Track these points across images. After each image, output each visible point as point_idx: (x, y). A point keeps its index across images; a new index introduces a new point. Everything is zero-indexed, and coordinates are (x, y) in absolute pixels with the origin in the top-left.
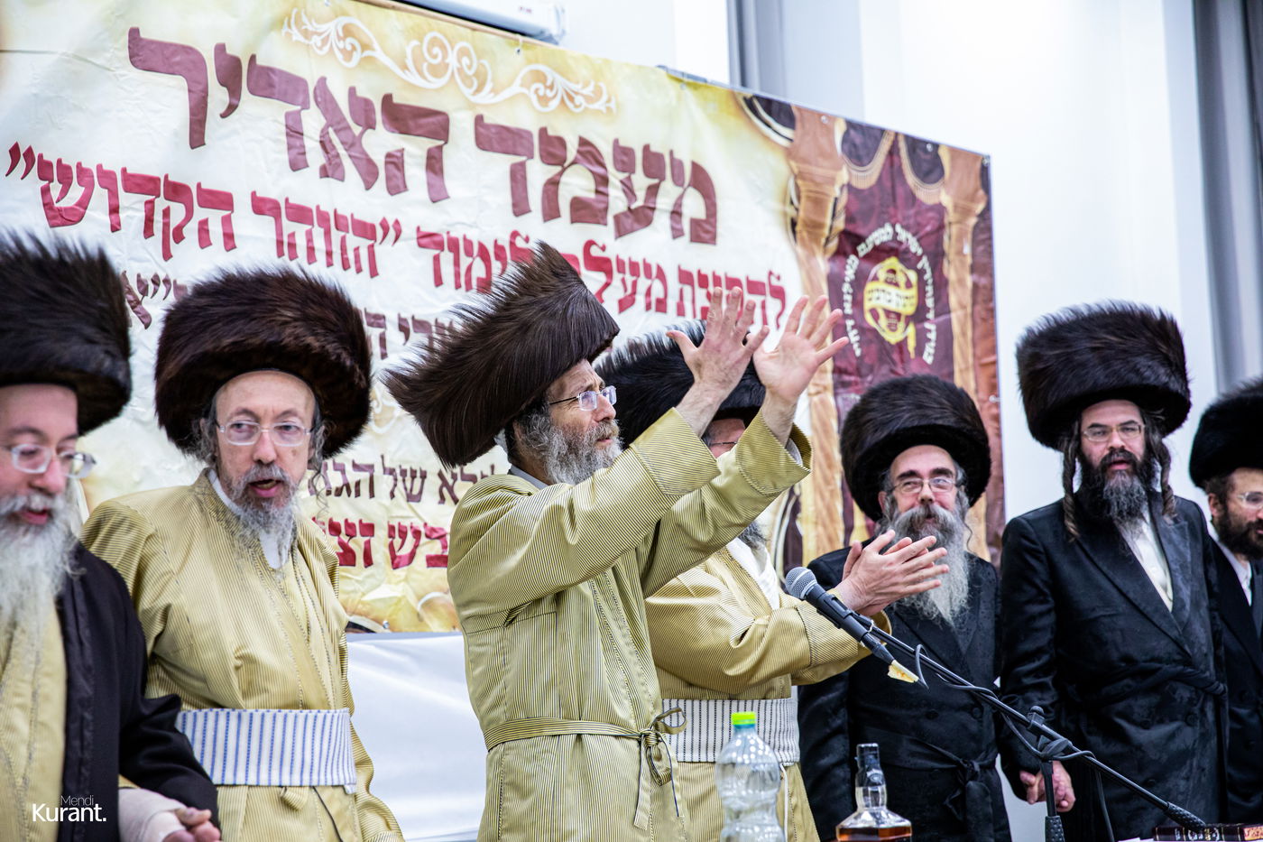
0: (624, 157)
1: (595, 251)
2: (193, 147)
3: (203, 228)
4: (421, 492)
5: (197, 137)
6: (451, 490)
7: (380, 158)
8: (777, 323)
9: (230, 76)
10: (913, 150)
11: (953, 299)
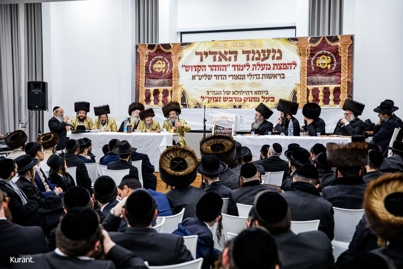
0: (263, 51)
1: (258, 64)
2: (201, 62)
3: (203, 69)
4: (230, 94)
5: (202, 60)
6: (234, 93)
7: (228, 58)
8: (294, 68)
9: (206, 54)
10: (330, 38)
11: (342, 59)
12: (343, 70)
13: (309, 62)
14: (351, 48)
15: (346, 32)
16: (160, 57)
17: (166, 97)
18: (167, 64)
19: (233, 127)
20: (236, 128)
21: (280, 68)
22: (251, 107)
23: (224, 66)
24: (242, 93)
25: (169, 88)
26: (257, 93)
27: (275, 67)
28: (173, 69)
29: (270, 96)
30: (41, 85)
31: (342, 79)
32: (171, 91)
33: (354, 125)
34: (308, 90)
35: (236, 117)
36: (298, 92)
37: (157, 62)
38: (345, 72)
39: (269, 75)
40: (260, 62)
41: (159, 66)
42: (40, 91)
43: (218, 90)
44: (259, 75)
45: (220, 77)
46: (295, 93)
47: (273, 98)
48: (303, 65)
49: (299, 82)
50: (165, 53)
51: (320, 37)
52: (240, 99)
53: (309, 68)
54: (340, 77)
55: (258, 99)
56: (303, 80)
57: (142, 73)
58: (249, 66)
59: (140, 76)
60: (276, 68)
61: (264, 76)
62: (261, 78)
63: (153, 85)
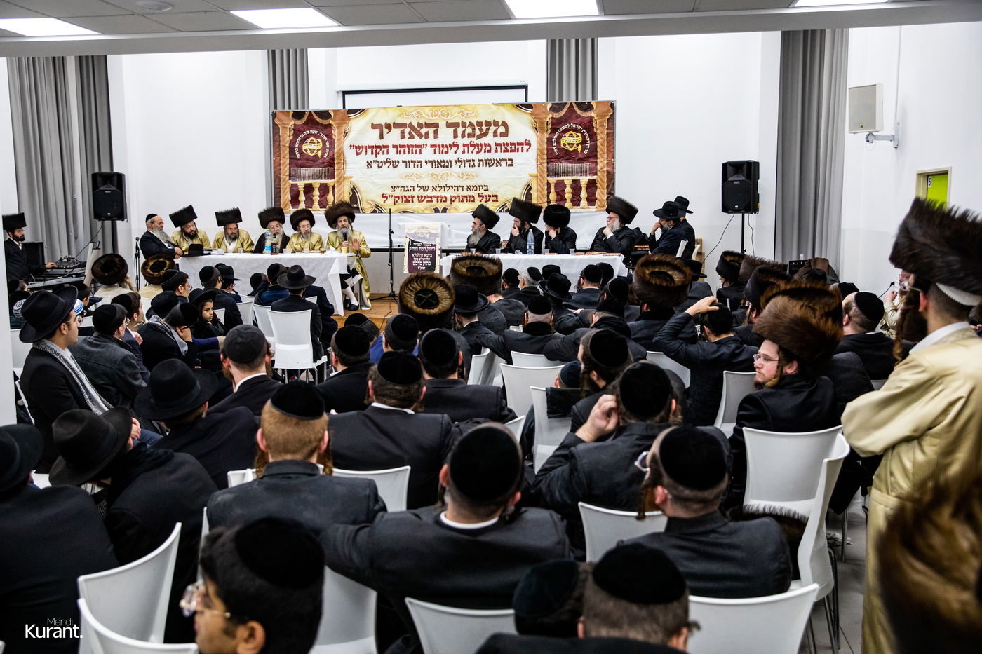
0: (480, 124)
1: (472, 143)
3: (383, 151)
4: (428, 190)
5: (381, 137)
6: (435, 189)
7: (423, 133)
8: (527, 151)
9: (389, 127)
10: (580, 105)
11: (598, 137)
12: (600, 154)
13: (549, 141)
14: (612, 120)
15: (603, 96)
16: (312, 132)
17: (325, 195)
18: (324, 143)
19: (438, 242)
20: (442, 243)
21: (506, 151)
22: (462, 210)
23: (417, 146)
24: (447, 189)
25: (330, 182)
26: (472, 188)
27: (499, 147)
28: (335, 151)
29: (491, 194)
30: (115, 178)
31: (599, 167)
32: (334, 187)
33: (620, 236)
34: (549, 184)
35: (442, 226)
36: (534, 187)
37: (309, 140)
38: (603, 158)
39: (489, 160)
40: (475, 140)
41: (312, 146)
42: (114, 188)
43: (409, 185)
44: (474, 160)
45: (412, 164)
46: (529, 188)
47: (496, 196)
48: (540, 145)
49: (535, 172)
50: (322, 125)
51: (566, 103)
52: (444, 199)
53: (550, 150)
54: (596, 165)
55: (472, 199)
56: (541, 170)
57: (284, 158)
58: (457, 146)
59: (281, 162)
60: (499, 150)
61: (481, 163)
62: (476, 166)
63: (304, 178)
